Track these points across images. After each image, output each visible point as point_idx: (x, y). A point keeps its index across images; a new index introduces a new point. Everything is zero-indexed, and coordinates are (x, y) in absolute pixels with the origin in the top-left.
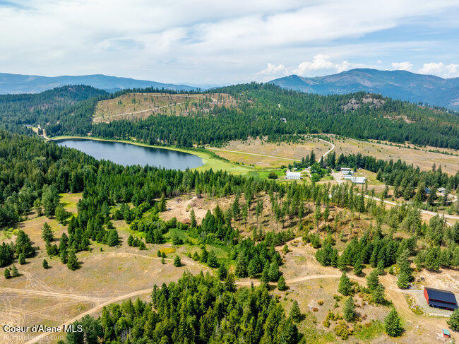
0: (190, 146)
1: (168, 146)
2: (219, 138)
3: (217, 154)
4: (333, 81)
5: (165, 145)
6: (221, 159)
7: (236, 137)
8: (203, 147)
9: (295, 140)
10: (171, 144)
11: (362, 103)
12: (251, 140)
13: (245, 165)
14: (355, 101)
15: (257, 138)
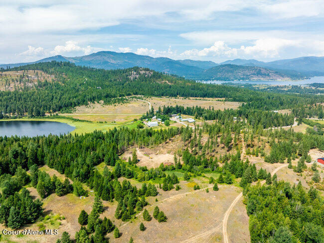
0: (43, 115)
1: (20, 118)
2: (66, 106)
3: (75, 118)
4: (89, 60)
5: (16, 118)
6: (83, 121)
7: (79, 103)
8: (57, 115)
9: (122, 101)
10: (22, 115)
11: (140, 74)
12: (92, 104)
13: (108, 123)
14: (135, 73)
15: (95, 102)
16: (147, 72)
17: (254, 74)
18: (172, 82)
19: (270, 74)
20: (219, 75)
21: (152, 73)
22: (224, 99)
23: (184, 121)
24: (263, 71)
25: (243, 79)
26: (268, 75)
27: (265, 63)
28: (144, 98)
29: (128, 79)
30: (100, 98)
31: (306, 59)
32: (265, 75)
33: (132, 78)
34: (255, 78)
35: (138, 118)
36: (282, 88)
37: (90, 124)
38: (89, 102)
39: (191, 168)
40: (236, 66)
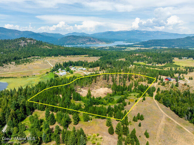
9: (28, 61)
11: (27, 42)
12: (6, 65)
13: (30, 77)
14: (24, 42)
15: (9, 64)
16: (32, 41)
17: (87, 41)
18: (50, 47)
19: (96, 41)
20: (68, 42)
21: (35, 41)
22: (88, 55)
23: (79, 70)
24: (92, 39)
25: (82, 44)
26: (95, 41)
27: (89, 35)
28: (42, 58)
29: (19, 46)
30: (10, 61)
31: (109, 32)
32: (93, 41)
33: (23, 45)
34: (88, 43)
35: (48, 71)
36: (105, 48)
37: (16, 79)
38: (4, 64)
39: (122, 92)
40: (77, 36)
